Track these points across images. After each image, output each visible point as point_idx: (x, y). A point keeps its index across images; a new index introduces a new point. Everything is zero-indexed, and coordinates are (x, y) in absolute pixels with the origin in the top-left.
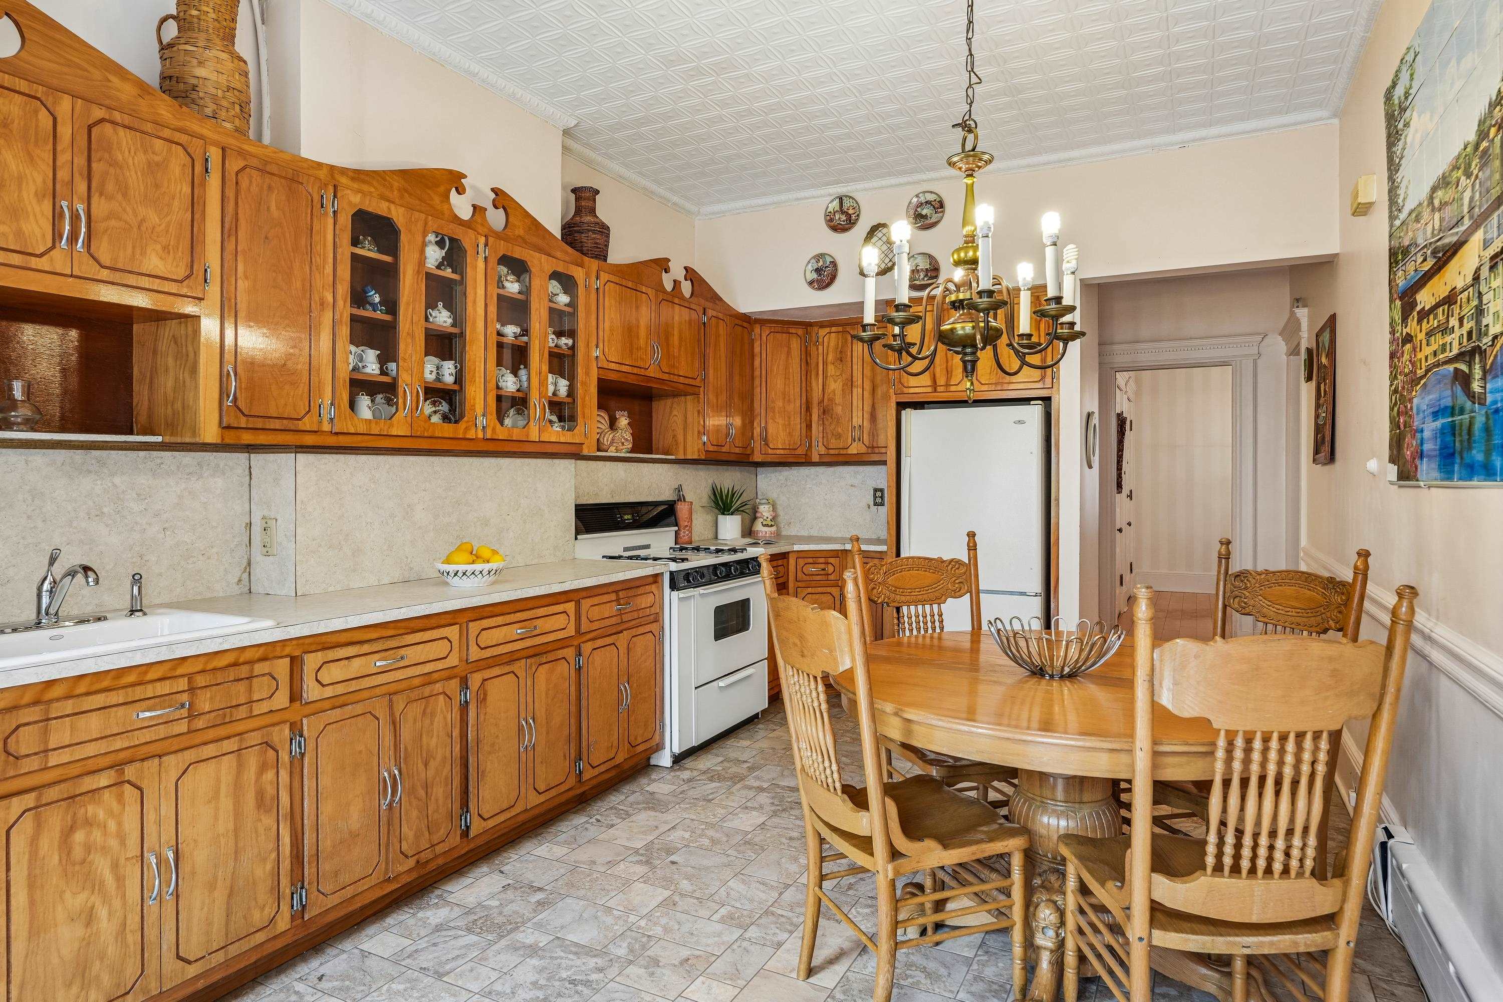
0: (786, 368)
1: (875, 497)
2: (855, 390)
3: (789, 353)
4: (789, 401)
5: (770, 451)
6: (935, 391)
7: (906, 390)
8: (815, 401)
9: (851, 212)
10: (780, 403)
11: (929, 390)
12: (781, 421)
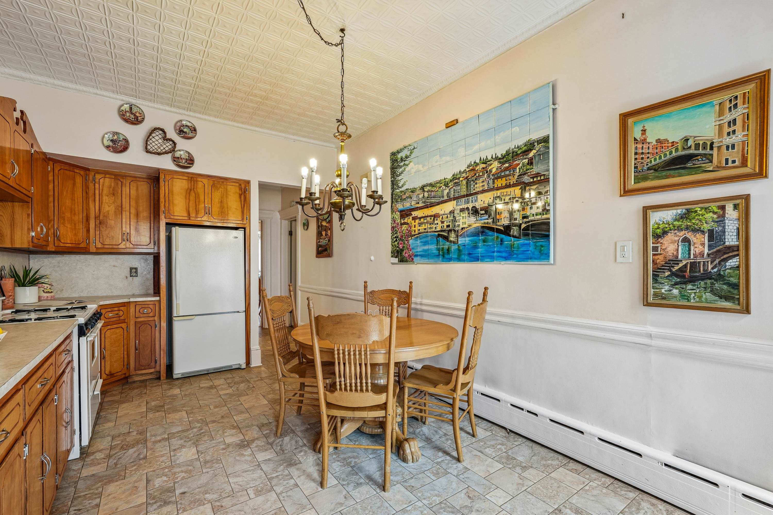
0: (73, 193)
1: (131, 272)
2: (124, 213)
3: (74, 184)
4: (75, 214)
5: (62, 245)
6: (190, 219)
7: (172, 217)
8: (92, 216)
9: (138, 115)
10: (68, 215)
11: (186, 218)
12: (69, 226)
